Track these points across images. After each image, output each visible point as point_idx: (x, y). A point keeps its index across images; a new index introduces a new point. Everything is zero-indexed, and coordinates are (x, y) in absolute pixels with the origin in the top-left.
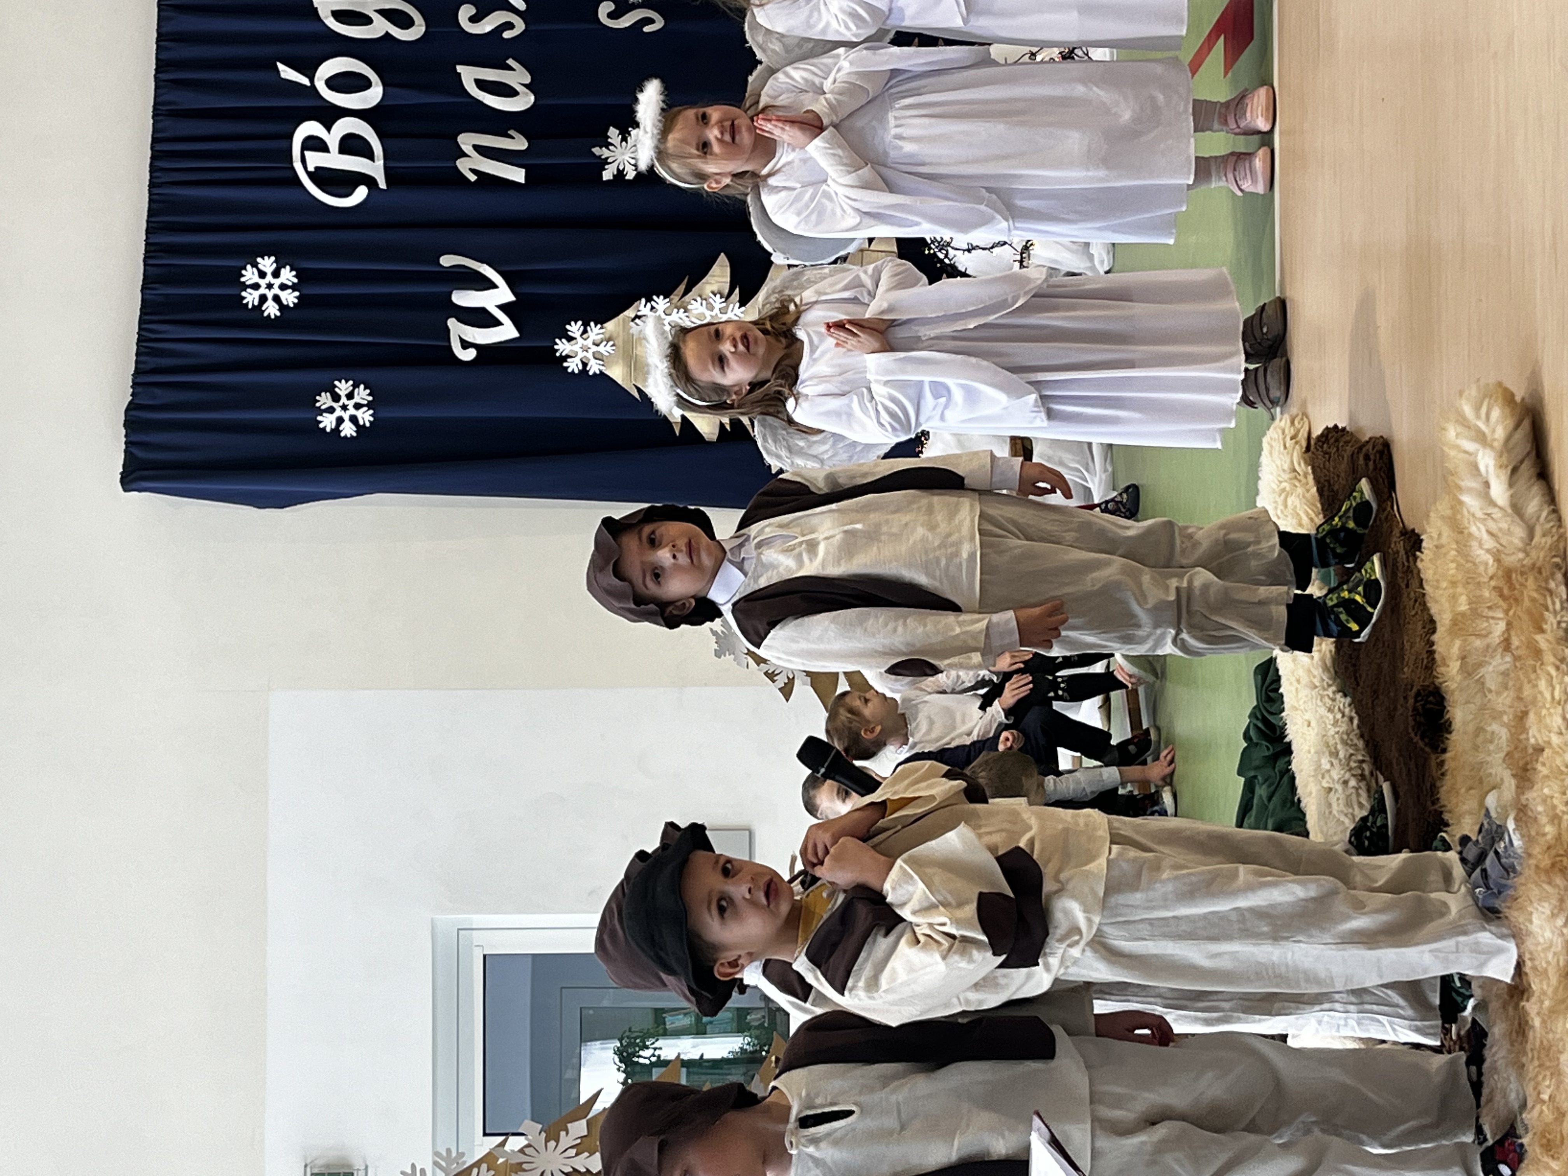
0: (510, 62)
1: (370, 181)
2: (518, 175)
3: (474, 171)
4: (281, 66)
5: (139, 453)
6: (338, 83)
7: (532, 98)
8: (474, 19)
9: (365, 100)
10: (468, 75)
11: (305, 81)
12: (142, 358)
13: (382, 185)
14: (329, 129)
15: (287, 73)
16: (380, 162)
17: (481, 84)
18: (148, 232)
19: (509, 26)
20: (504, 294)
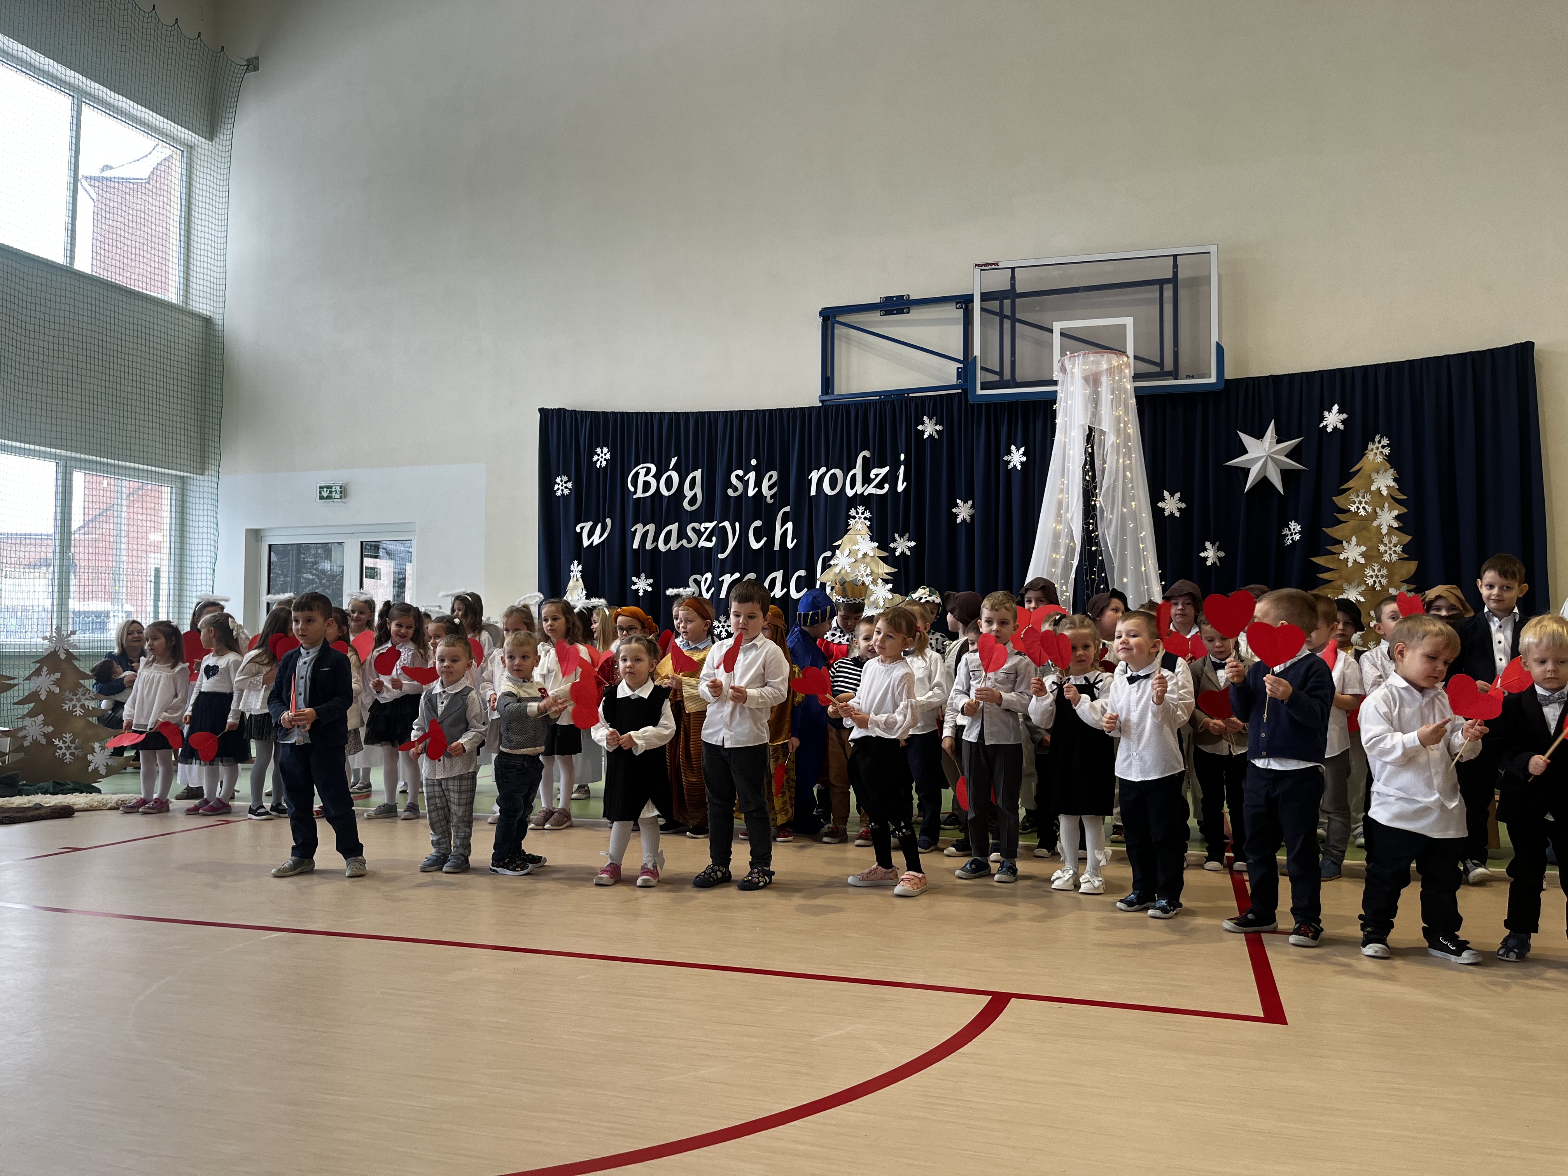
1: (635, 492)
2: (635, 546)
3: (636, 530)
4: (676, 458)
6: (669, 479)
7: (664, 552)
8: (693, 528)
9: (663, 489)
10: (674, 527)
11: (671, 468)
12: (580, 413)
13: (635, 497)
14: (653, 477)
15: (674, 460)
16: (642, 495)
17: (669, 532)
18: (621, 413)
19: (690, 542)
20: (597, 542)
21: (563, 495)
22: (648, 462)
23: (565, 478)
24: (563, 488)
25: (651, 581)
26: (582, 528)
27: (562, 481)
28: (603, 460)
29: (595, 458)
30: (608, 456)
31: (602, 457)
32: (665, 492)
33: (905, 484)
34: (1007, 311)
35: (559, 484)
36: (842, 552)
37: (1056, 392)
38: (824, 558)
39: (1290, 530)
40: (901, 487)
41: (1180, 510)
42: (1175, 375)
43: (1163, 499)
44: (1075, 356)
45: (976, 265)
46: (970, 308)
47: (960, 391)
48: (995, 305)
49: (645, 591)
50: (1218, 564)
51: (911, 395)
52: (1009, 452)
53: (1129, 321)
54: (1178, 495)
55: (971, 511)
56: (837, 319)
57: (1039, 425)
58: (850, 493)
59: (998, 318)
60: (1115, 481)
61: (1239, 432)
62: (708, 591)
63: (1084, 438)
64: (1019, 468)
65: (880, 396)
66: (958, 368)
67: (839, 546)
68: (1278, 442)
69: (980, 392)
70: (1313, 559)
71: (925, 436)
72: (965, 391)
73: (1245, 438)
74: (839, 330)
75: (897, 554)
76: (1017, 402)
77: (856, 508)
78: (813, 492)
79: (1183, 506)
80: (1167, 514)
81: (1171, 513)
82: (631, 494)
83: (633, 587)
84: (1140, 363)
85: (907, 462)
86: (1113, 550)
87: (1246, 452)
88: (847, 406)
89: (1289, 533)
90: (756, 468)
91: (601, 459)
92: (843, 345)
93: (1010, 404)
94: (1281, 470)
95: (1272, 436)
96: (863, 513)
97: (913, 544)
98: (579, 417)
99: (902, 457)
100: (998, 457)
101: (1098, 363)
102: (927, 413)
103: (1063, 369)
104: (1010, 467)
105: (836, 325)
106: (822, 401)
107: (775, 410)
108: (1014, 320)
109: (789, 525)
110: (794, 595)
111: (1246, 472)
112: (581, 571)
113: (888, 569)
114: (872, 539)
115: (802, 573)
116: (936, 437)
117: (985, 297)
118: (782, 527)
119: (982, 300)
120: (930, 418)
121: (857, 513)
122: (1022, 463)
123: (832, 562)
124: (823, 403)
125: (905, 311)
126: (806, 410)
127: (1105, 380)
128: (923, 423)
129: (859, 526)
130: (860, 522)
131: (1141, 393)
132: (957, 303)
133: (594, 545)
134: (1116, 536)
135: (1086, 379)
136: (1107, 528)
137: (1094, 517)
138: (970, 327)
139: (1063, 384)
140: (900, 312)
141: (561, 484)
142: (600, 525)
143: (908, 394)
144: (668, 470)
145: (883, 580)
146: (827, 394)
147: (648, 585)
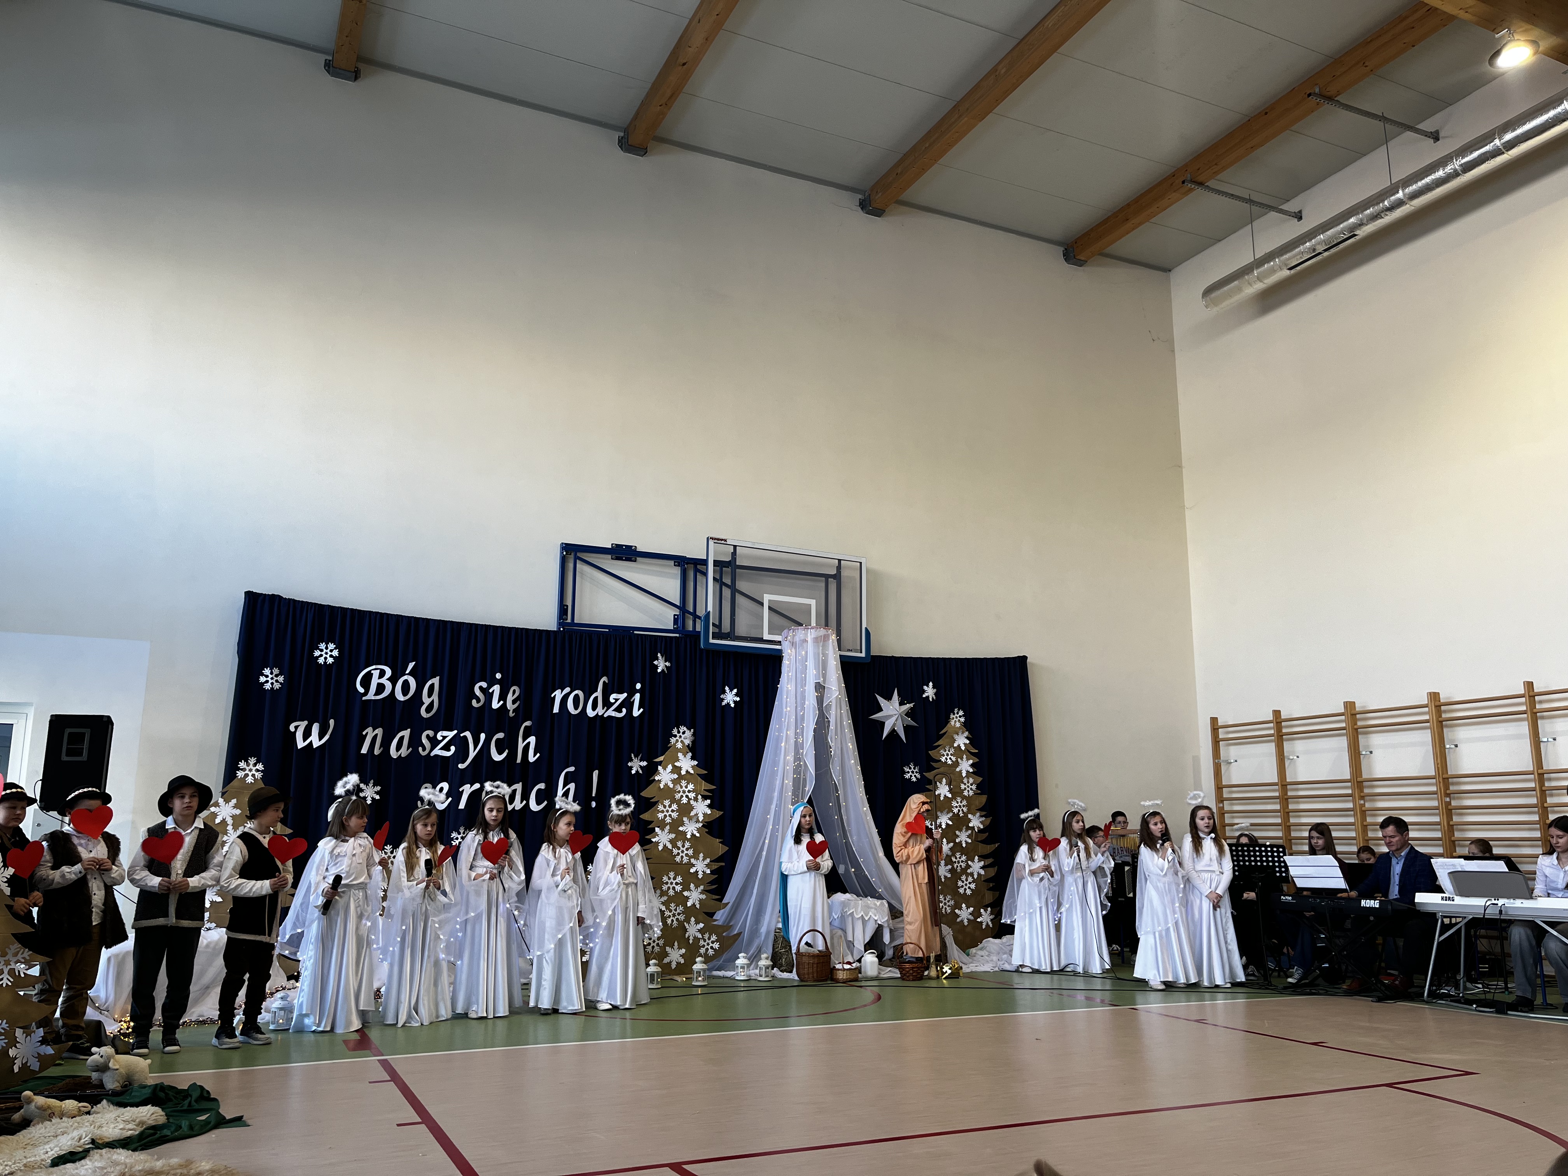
0: (411, 749)
1: (366, 693)
2: (364, 751)
3: (367, 733)
4: (414, 663)
5: (261, 598)
6: (406, 685)
7: (395, 757)
8: (428, 736)
9: (398, 694)
10: (406, 733)
11: (407, 672)
12: (300, 604)
13: (364, 698)
14: (387, 679)
15: (411, 665)
16: (373, 698)
17: (402, 738)
18: (352, 609)
19: (424, 749)
20: (316, 743)
21: (271, 688)
22: (381, 664)
23: (276, 671)
24: (274, 681)
25: (378, 788)
26: (296, 727)
27: (272, 673)
28: (328, 656)
29: (317, 653)
30: (336, 653)
31: (326, 653)
32: (400, 697)
33: (642, 710)
35: (267, 676)
37: (778, 651)
38: (567, 773)
40: (636, 713)
45: (709, 538)
47: (682, 637)
52: (724, 692)
53: (813, 602)
56: (574, 554)
58: (591, 713)
61: (876, 695)
64: (733, 705)
66: (675, 615)
69: (711, 640)
71: (659, 671)
73: (881, 700)
75: (633, 772)
78: (556, 710)
82: (360, 696)
85: (642, 691)
87: (881, 710)
88: (590, 635)
90: (501, 682)
91: (325, 656)
94: (904, 725)
95: (896, 700)
97: (644, 764)
98: (298, 607)
99: (638, 686)
100: (716, 696)
102: (658, 651)
103: (780, 634)
104: (725, 704)
106: (559, 626)
108: (734, 586)
109: (532, 740)
110: (534, 807)
111: (883, 724)
115: (542, 786)
116: (665, 672)
117: (716, 564)
118: (524, 741)
120: (661, 656)
122: (735, 702)
124: (561, 628)
125: (633, 559)
132: (675, 562)
133: (313, 747)
140: (629, 559)
142: (318, 726)
144: (405, 674)
146: (565, 621)
147: (376, 793)
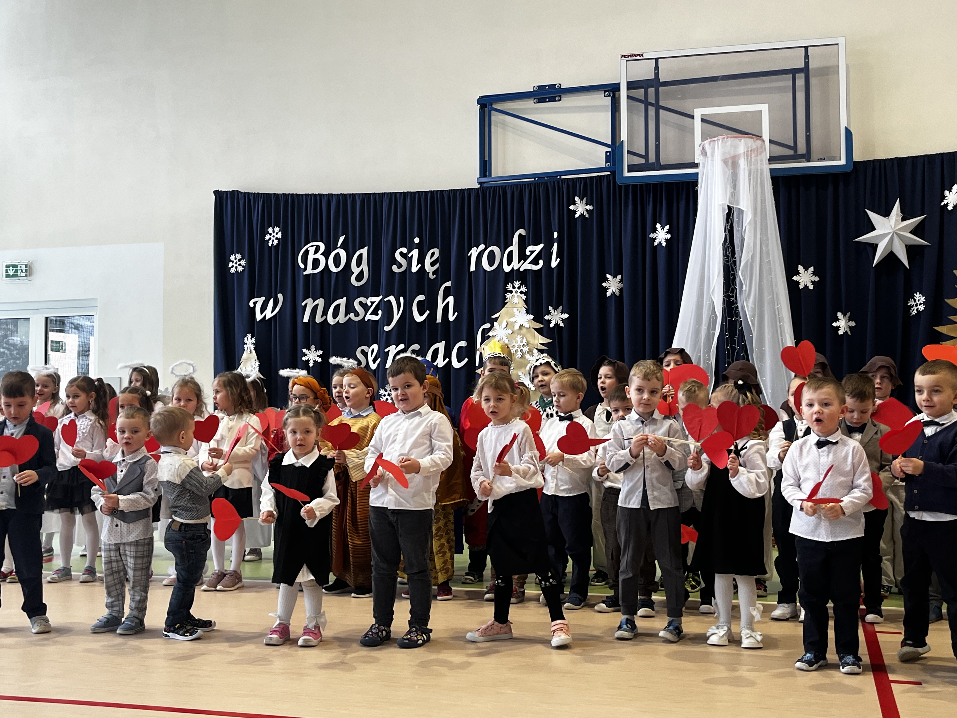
0: (346, 316)
1: (305, 269)
2: (306, 319)
3: (306, 304)
4: (344, 237)
5: (225, 195)
6: (337, 257)
7: (332, 324)
8: (360, 303)
9: (332, 267)
11: (339, 246)
12: (253, 195)
13: (305, 273)
14: (322, 254)
15: (342, 239)
16: (312, 272)
17: (338, 306)
18: (293, 194)
19: (358, 315)
20: (270, 315)
21: (237, 272)
22: (317, 241)
23: (239, 256)
24: (237, 265)
25: (321, 352)
26: (255, 303)
27: (236, 259)
28: (274, 239)
29: (267, 237)
30: (279, 235)
31: (274, 236)
32: (333, 269)
33: (558, 260)
34: (651, 99)
35: (233, 262)
36: (500, 325)
37: (697, 174)
38: (484, 330)
39: (915, 301)
40: (554, 263)
41: (813, 283)
42: (807, 157)
43: (798, 273)
44: (714, 141)
45: (622, 56)
46: (617, 96)
47: (609, 173)
48: (640, 93)
49: (315, 362)
50: (849, 333)
51: (563, 177)
52: (655, 230)
53: (764, 108)
54: (811, 269)
55: (620, 285)
56: (494, 106)
57: (682, 205)
58: (507, 269)
59: (643, 105)
60: (753, 257)
61: (867, 211)
62: (374, 361)
63: (723, 216)
64: (664, 244)
65: (535, 178)
66: (607, 152)
67: (497, 318)
68: (903, 219)
69: (627, 174)
70: (936, 328)
71: (577, 216)
72: (613, 173)
73: (874, 216)
74: (496, 117)
75: (552, 325)
76: (661, 184)
77: (512, 283)
78: (473, 268)
79: (817, 279)
80: (801, 286)
81: (806, 286)
82: (302, 271)
83: (304, 359)
84: (774, 146)
85: (560, 240)
86: (752, 321)
87: (873, 229)
88: (504, 188)
89: (914, 303)
90: (419, 246)
91: (272, 238)
92: (500, 130)
93: (655, 185)
94: (906, 246)
95: (897, 214)
96: (519, 288)
97: (566, 316)
98: (252, 198)
99: (556, 235)
100: (645, 235)
101: (736, 147)
102: (578, 194)
103: (704, 152)
104: (656, 244)
105: (493, 112)
106: (480, 183)
107: (437, 191)
108: (658, 107)
109: (451, 299)
110: (456, 365)
111: (874, 247)
112: (254, 344)
113: (543, 340)
114: (528, 312)
115: (463, 344)
116: (587, 216)
117: (631, 85)
118: (443, 301)
119: (628, 89)
120: (581, 199)
121: (514, 287)
122: (667, 240)
123: (490, 334)
124: (481, 185)
125: (557, 99)
126: (466, 192)
127: (742, 163)
128: (574, 203)
129: (516, 300)
130: (516, 295)
131: (776, 174)
132: (605, 92)
133: (267, 319)
134: (754, 309)
135: (725, 162)
136: (746, 300)
137: (734, 290)
138: (617, 113)
139: (704, 167)
140: (552, 100)
141: (235, 261)
142: (272, 301)
143: (560, 176)
144: (337, 248)
145: (539, 350)
146: (485, 176)
147: (318, 356)
